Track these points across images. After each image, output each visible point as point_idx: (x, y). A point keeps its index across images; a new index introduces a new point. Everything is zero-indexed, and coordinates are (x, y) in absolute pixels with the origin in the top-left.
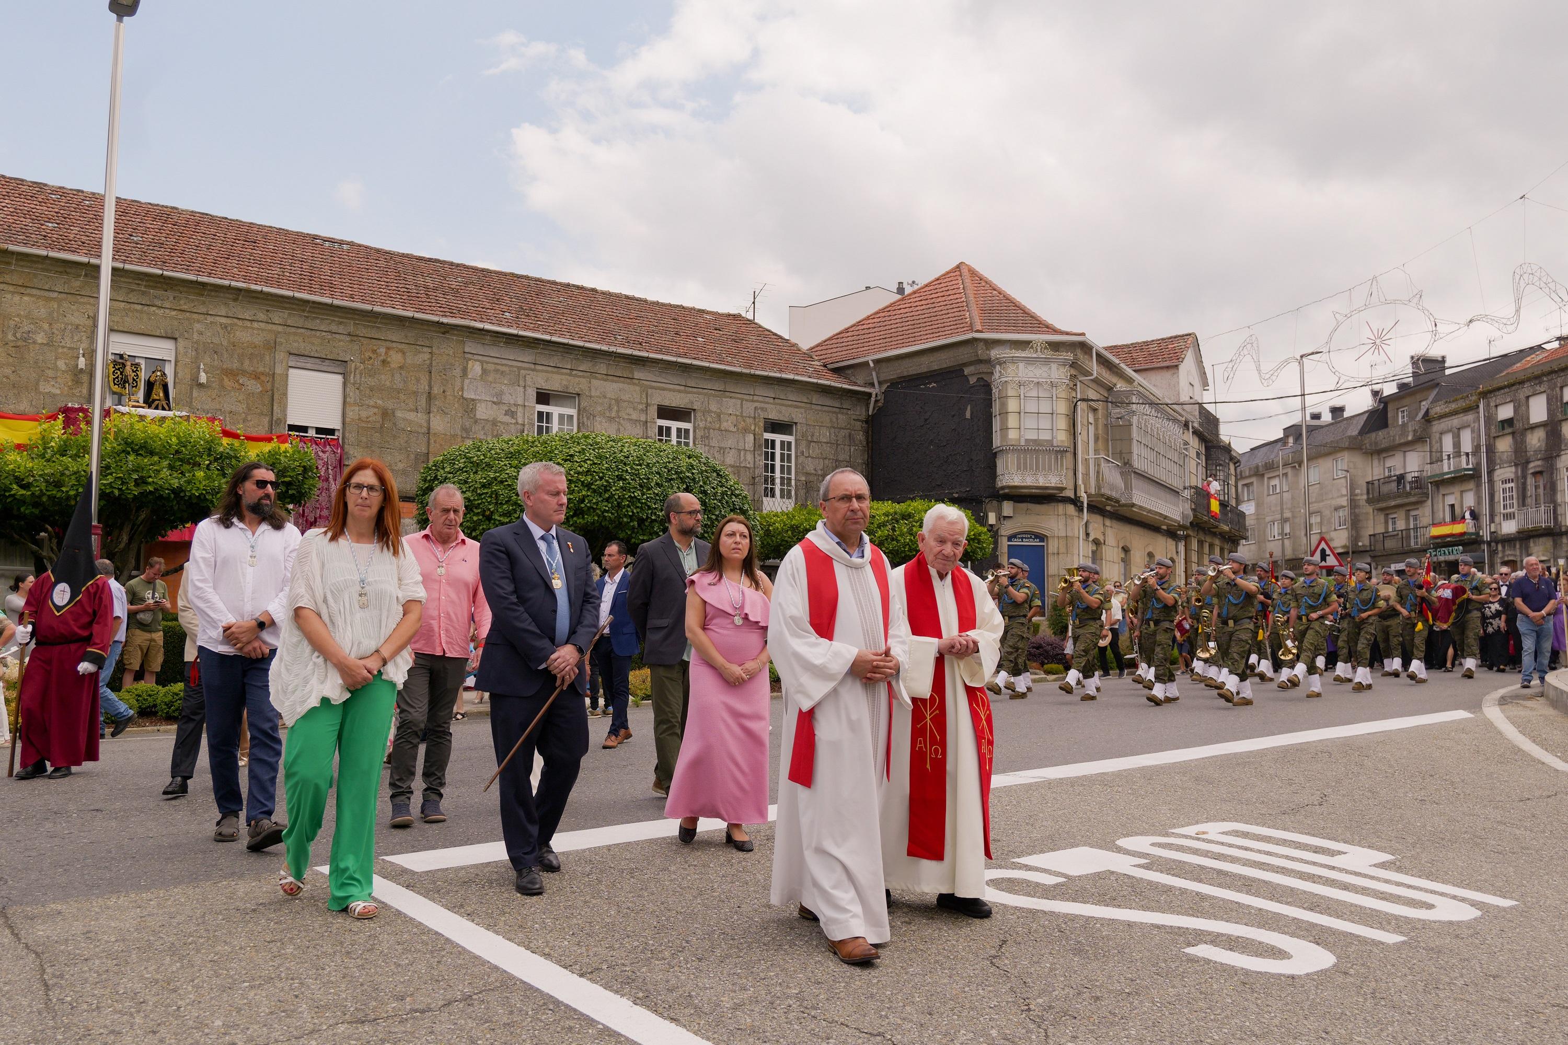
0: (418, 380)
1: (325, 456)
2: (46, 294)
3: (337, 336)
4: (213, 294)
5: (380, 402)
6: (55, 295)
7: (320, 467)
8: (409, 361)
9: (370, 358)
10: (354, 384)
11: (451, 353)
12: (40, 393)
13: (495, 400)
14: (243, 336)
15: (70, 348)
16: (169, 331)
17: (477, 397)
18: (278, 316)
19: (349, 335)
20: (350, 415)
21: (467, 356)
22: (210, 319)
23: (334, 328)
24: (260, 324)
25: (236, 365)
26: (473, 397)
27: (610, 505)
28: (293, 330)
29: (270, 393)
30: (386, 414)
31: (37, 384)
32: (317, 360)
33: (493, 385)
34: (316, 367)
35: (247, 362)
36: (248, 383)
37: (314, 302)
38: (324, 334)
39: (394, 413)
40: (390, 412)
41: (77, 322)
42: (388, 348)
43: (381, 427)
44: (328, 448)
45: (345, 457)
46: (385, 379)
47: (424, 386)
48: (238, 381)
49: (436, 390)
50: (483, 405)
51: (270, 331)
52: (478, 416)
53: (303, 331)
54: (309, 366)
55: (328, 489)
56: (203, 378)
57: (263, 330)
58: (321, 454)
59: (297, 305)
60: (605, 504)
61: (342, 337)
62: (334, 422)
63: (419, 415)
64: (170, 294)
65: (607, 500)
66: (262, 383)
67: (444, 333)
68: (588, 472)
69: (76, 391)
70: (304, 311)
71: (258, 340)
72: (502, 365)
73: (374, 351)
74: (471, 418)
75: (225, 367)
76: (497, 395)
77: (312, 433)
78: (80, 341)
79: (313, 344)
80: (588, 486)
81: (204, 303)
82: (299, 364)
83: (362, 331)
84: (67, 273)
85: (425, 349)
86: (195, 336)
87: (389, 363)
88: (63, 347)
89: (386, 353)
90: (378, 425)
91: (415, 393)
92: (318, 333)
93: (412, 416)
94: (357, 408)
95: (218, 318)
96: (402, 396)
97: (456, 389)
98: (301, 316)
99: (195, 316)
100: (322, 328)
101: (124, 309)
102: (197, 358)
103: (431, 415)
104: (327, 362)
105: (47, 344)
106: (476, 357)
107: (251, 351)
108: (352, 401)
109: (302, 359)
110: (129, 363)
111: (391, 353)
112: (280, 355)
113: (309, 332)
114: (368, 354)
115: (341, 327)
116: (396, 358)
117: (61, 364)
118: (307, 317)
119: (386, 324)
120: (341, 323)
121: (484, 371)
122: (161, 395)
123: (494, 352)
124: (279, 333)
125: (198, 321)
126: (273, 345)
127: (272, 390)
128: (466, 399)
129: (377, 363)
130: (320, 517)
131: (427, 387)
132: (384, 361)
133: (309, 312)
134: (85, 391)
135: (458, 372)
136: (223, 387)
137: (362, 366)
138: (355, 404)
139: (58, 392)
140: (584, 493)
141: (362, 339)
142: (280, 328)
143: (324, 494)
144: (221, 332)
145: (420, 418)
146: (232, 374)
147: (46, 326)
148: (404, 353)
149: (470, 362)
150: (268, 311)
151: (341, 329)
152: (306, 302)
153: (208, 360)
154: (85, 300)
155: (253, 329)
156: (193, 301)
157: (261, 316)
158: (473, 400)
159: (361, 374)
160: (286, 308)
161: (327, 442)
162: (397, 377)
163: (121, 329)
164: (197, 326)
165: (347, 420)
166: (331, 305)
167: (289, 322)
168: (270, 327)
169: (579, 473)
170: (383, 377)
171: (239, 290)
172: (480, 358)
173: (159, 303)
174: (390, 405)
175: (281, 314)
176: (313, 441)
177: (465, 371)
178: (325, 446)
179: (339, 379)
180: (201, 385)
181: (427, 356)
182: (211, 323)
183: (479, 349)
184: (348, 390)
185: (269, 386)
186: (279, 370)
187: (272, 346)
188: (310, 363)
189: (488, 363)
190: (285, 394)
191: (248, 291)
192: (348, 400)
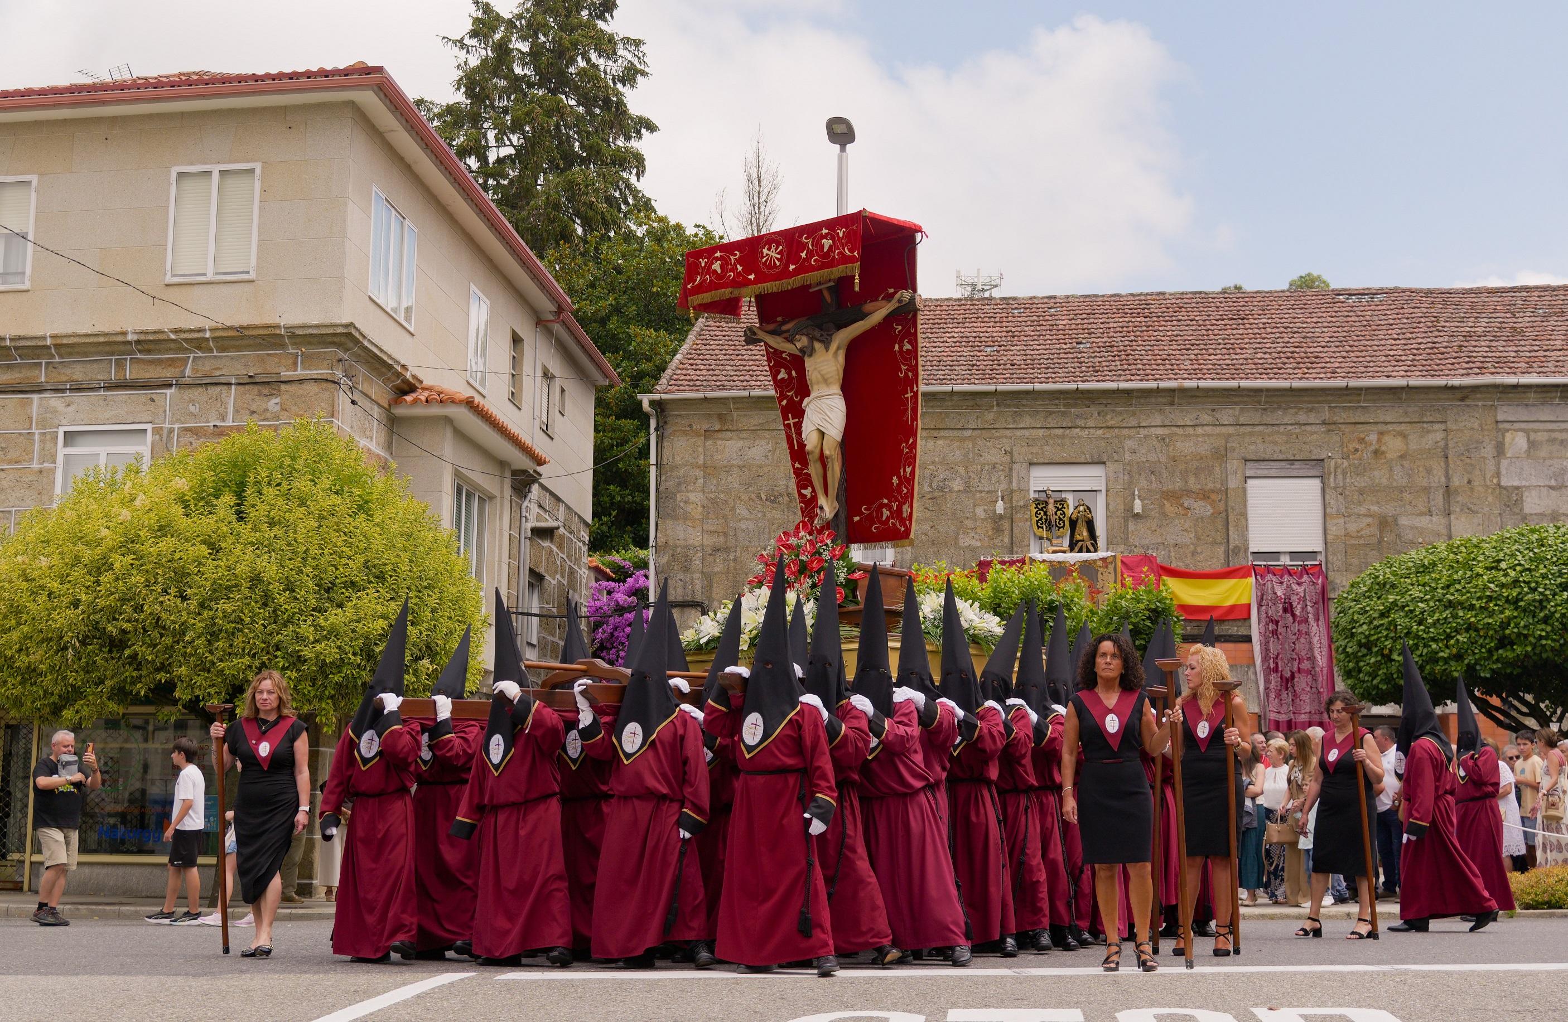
0: (1429, 471)
1: (1300, 590)
2: (960, 433)
3: (1308, 428)
4: (1142, 401)
5: (1375, 508)
6: (969, 433)
7: (1295, 604)
8: (1413, 446)
9: (1357, 450)
10: (1335, 488)
11: (1476, 425)
12: (960, 547)
13: (1553, 483)
14: (1185, 447)
15: (988, 492)
16: (1096, 455)
17: (1524, 483)
18: (1226, 415)
19: (1324, 423)
20: (1333, 530)
21: (1501, 426)
22: (1143, 432)
23: (1302, 418)
24: (1206, 428)
25: (1178, 485)
26: (1516, 484)
27: (1549, 629)
28: (1249, 429)
29: (1223, 515)
30: (1384, 523)
31: (956, 538)
32: (1283, 464)
33: (1548, 462)
34: (1283, 473)
35: (1192, 479)
36: (1196, 505)
37: (1268, 390)
38: (1290, 427)
39: (1396, 520)
40: (1390, 519)
41: (994, 460)
42: (1381, 434)
43: (1379, 542)
44: (1305, 578)
45: (1329, 588)
46: (1380, 476)
47: (1438, 477)
48: (1182, 505)
49: (1456, 482)
50: (1534, 493)
51: (1218, 435)
52: (1527, 510)
53: (1261, 428)
54: (1273, 473)
55: (1307, 633)
56: (1138, 506)
57: (1209, 435)
58: (1295, 587)
59: (1250, 396)
60: (1543, 626)
61: (1314, 428)
62: (1316, 544)
63: (1435, 519)
64: (1094, 410)
65: (1546, 620)
66: (1213, 503)
67: (1462, 399)
68: (1516, 582)
69: (997, 541)
70: (1259, 402)
71: (1204, 449)
72: (1561, 431)
73: (1361, 441)
74: (1515, 514)
75: (1165, 489)
76: (1555, 476)
77: (1285, 560)
78: (998, 482)
79: (1275, 443)
80: (1515, 602)
81: (1134, 414)
82: (1260, 473)
83: (1342, 416)
84: (979, 406)
85: (1437, 426)
86: (1127, 456)
87: (1383, 453)
88: (981, 492)
89: (1379, 440)
90: (1375, 540)
91: (1427, 490)
92: (1282, 429)
93: (1423, 522)
94: (1341, 521)
95: (1152, 430)
96: (1406, 496)
97: (1488, 476)
98: (1257, 410)
99: (1126, 432)
100: (1286, 420)
101: (1044, 437)
102: (1130, 483)
103: (1452, 517)
104: (1297, 465)
105: (964, 491)
106: (1517, 426)
107: (1196, 464)
108: (1334, 511)
109: (1263, 465)
110: (1051, 501)
111: (1386, 438)
112: (1234, 464)
113: (1270, 429)
114: (1351, 446)
115: (1312, 415)
116: (1393, 445)
117: (980, 512)
118: (1265, 410)
119: (1374, 401)
120: (1311, 410)
121: (1532, 444)
122: (1085, 534)
123: (1545, 414)
124: (1230, 435)
125: (1130, 437)
126: (1223, 453)
127: (1226, 511)
128: (1505, 488)
129: (1367, 455)
130: (1299, 670)
131: (1443, 479)
132: (1376, 452)
133: (1266, 402)
134: (1007, 540)
135: (1488, 451)
136: (1164, 514)
137: (1346, 463)
138: (1339, 514)
139: (979, 544)
140: (1507, 613)
141: (1343, 426)
142: (1231, 430)
143: (1302, 640)
144: (1158, 446)
145: (1437, 522)
146: (1173, 496)
147: (961, 470)
148: (1405, 436)
149: (1508, 435)
150: (1213, 410)
151: (1312, 418)
152: (1258, 391)
153: (1143, 483)
154: (1001, 433)
155: (1197, 436)
156: (1120, 413)
157: (1206, 418)
158: (1517, 488)
159: (1344, 473)
160: (1236, 403)
161: (1305, 570)
162: (1397, 470)
163: (1041, 460)
164: (1129, 444)
165: (1329, 537)
166: (1291, 389)
167: (1242, 420)
168: (1218, 430)
169: (1503, 586)
170: (1376, 473)
171: (1172, 391)
172: (1523, 426)
173: (1081, 423)
174: (1389, 509)
175: (1231, 412)
176: (1288, 571)
177: (1500, 450)
178: (1301, 577)
179: (1316, 483)
180: (1137, 516)
181: (1439, 436)
182: (1145, 437)
183: (1522, 414)
184: (1327, 497)
185: (1221, 506)
186: (1233, 483)
187: (1221, 455)
188: (1274, 469)
189: (1535, 431)
190: (1244, 514)
191: (1183, 391)
192: (1328, 510)
